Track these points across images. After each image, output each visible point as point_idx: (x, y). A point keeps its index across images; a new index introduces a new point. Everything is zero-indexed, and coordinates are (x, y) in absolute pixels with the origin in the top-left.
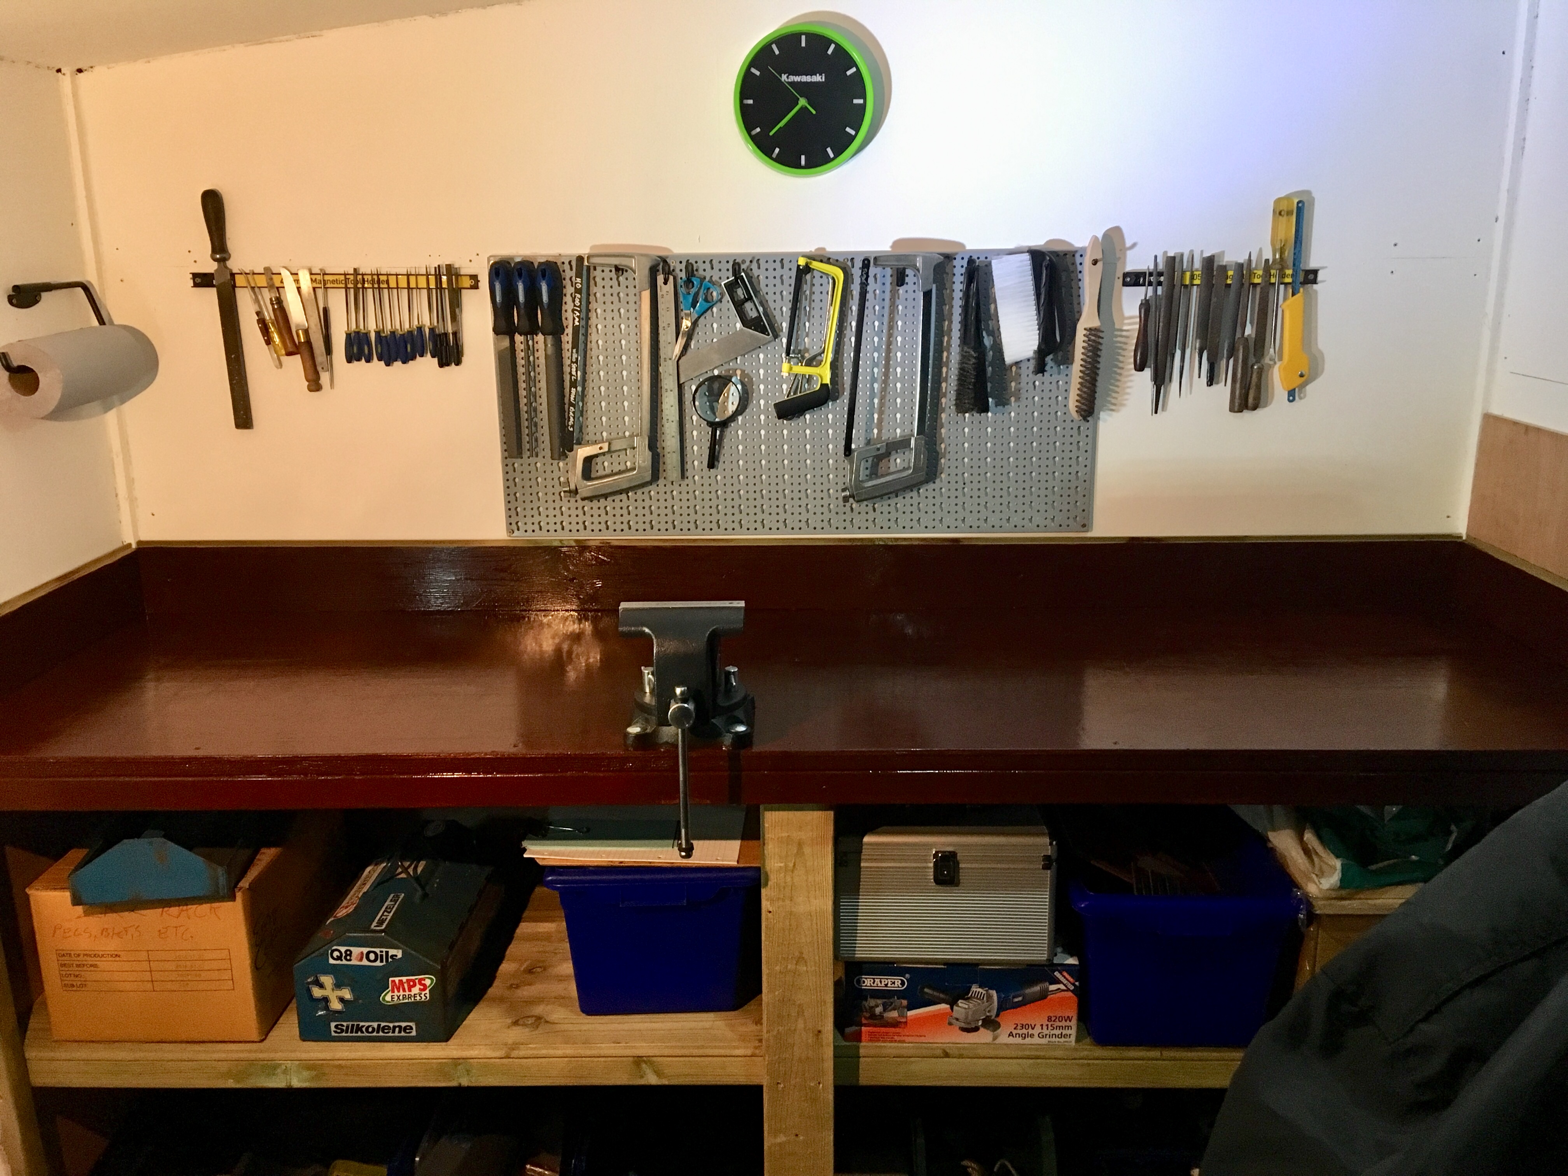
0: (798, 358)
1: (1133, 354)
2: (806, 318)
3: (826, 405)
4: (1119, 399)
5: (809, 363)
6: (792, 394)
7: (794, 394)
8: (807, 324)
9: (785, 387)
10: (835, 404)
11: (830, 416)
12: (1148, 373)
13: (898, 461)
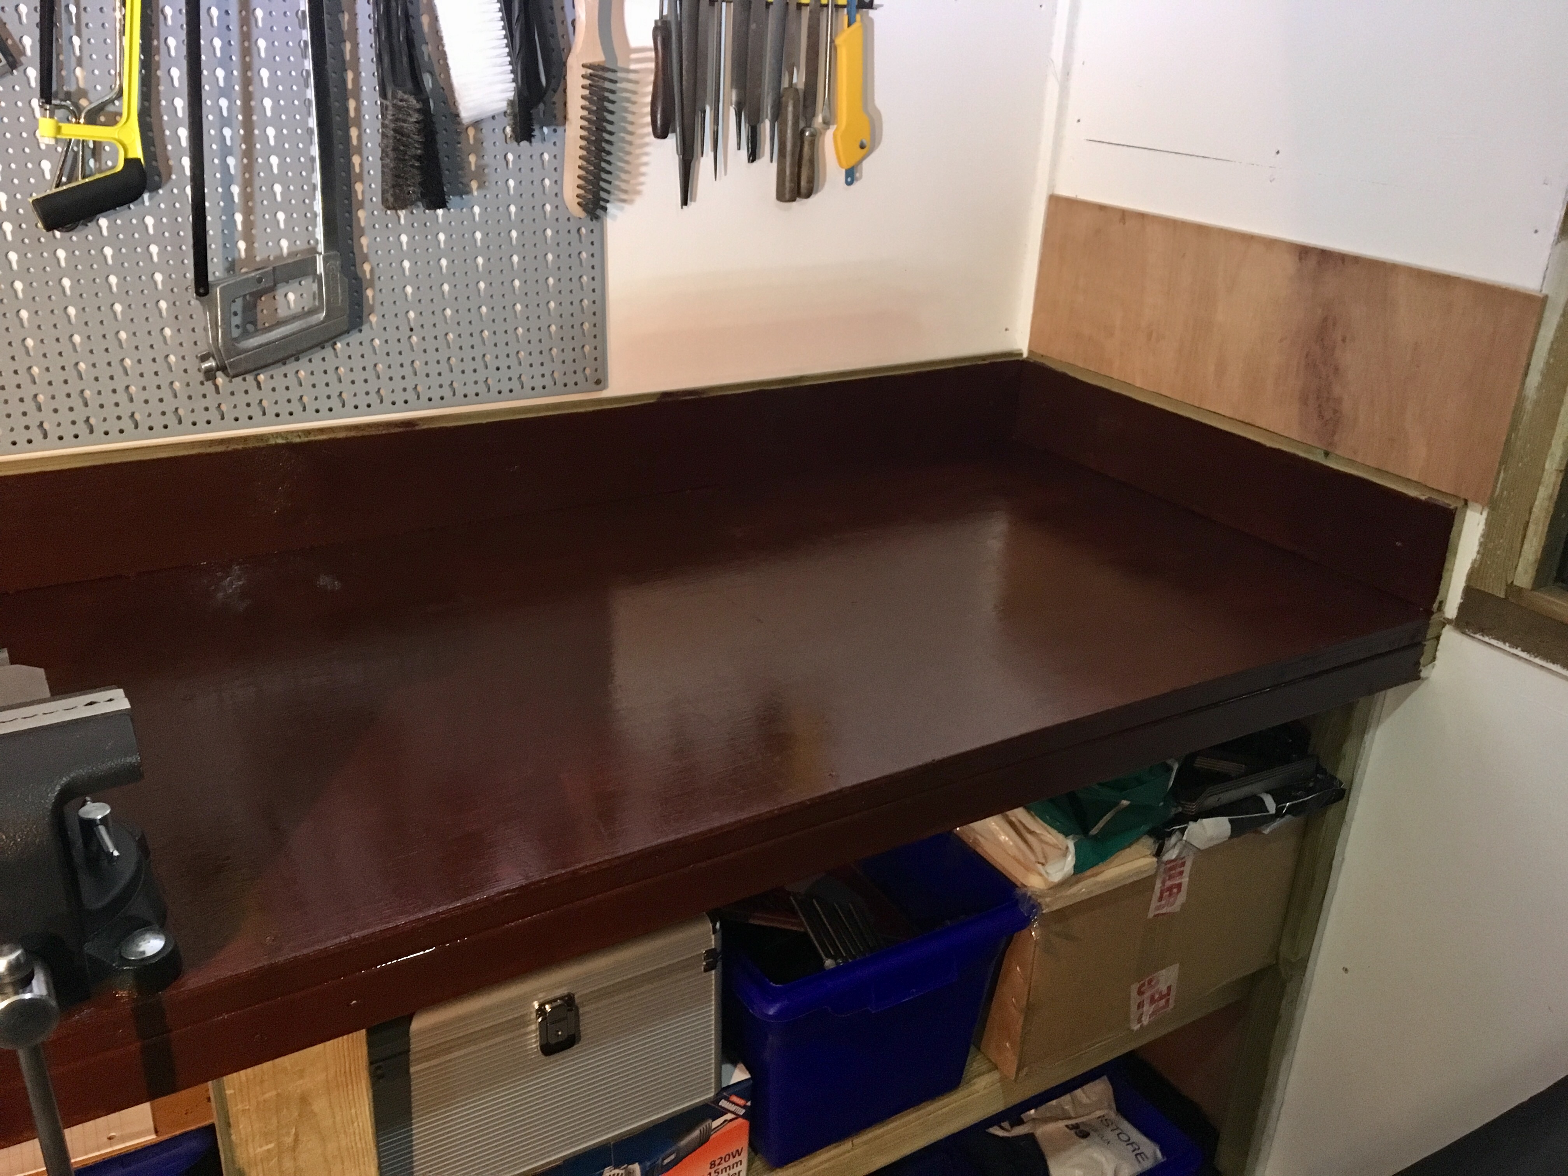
0: (67, 108)
1: (648, 109)
2: (73, 29)
3: (140, 200)
4: (632, 182)
5: (92, 118)
6: (64, 179)
7: (69, 180)
8: (76, 40)
9: (46, 165)
10: (157, 198)
11: (149, 221)
12: (671, 142)
13: (291, 296)
